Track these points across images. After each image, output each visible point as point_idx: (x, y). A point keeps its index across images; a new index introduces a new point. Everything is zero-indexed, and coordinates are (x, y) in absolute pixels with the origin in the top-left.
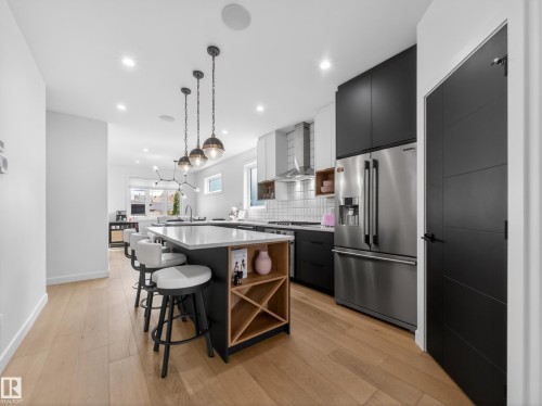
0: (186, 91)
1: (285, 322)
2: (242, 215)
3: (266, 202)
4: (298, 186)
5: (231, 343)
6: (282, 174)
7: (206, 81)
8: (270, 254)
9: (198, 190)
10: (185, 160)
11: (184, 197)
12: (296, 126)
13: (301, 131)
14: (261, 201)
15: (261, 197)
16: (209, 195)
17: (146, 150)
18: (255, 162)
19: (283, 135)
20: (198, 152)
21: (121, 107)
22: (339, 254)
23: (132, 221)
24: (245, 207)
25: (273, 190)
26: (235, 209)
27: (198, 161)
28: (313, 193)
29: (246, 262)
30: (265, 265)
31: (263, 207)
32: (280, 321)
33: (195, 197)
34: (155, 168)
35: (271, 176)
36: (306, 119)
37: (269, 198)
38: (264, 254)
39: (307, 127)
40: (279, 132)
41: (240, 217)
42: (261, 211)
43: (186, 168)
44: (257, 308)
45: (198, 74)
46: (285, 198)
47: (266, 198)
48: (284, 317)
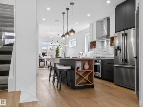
0: (64, 13)
1: (93, 84)
2: (84, 56)
3: (93, 49)
4: (105, 43)
5: (76, 85)
6: (98, 38)
7: (70, 11)
8: (89, 64)
9: (67, 46)
10: (63, 36)
11: (62, 49)
12: (104, 19)
13: (106, 21)
14: (91, 49)
15: (91, 48)
16: (71, 48)
17: (48, 31)
18: (89, 34)
19: (99, 22)
20: (67, 33)
21: (44, 19)
22: (115, 66)
23: (42, 58)
24: (86, 52)
25: (95, 45)
26: (81, 53)
27: (67, 36)
28: (110, 45)
29: (81, 65)
30: (87, 67)
31: (92, 52)
32: (91, 84)
33: (66, 48)
34: (51, 37)
35: (95, 39)
36: (108, 16)
37: (94, 48)
38: (87, 63)
39: (108, 19)
40: (97, 22)
41: (83, 56)
42: (91, 54)
43: (64, 38)
44: (84, 78)
45: (68, 9)
46: (100, 47)
47: (93, 48)
48: (92, 83)
